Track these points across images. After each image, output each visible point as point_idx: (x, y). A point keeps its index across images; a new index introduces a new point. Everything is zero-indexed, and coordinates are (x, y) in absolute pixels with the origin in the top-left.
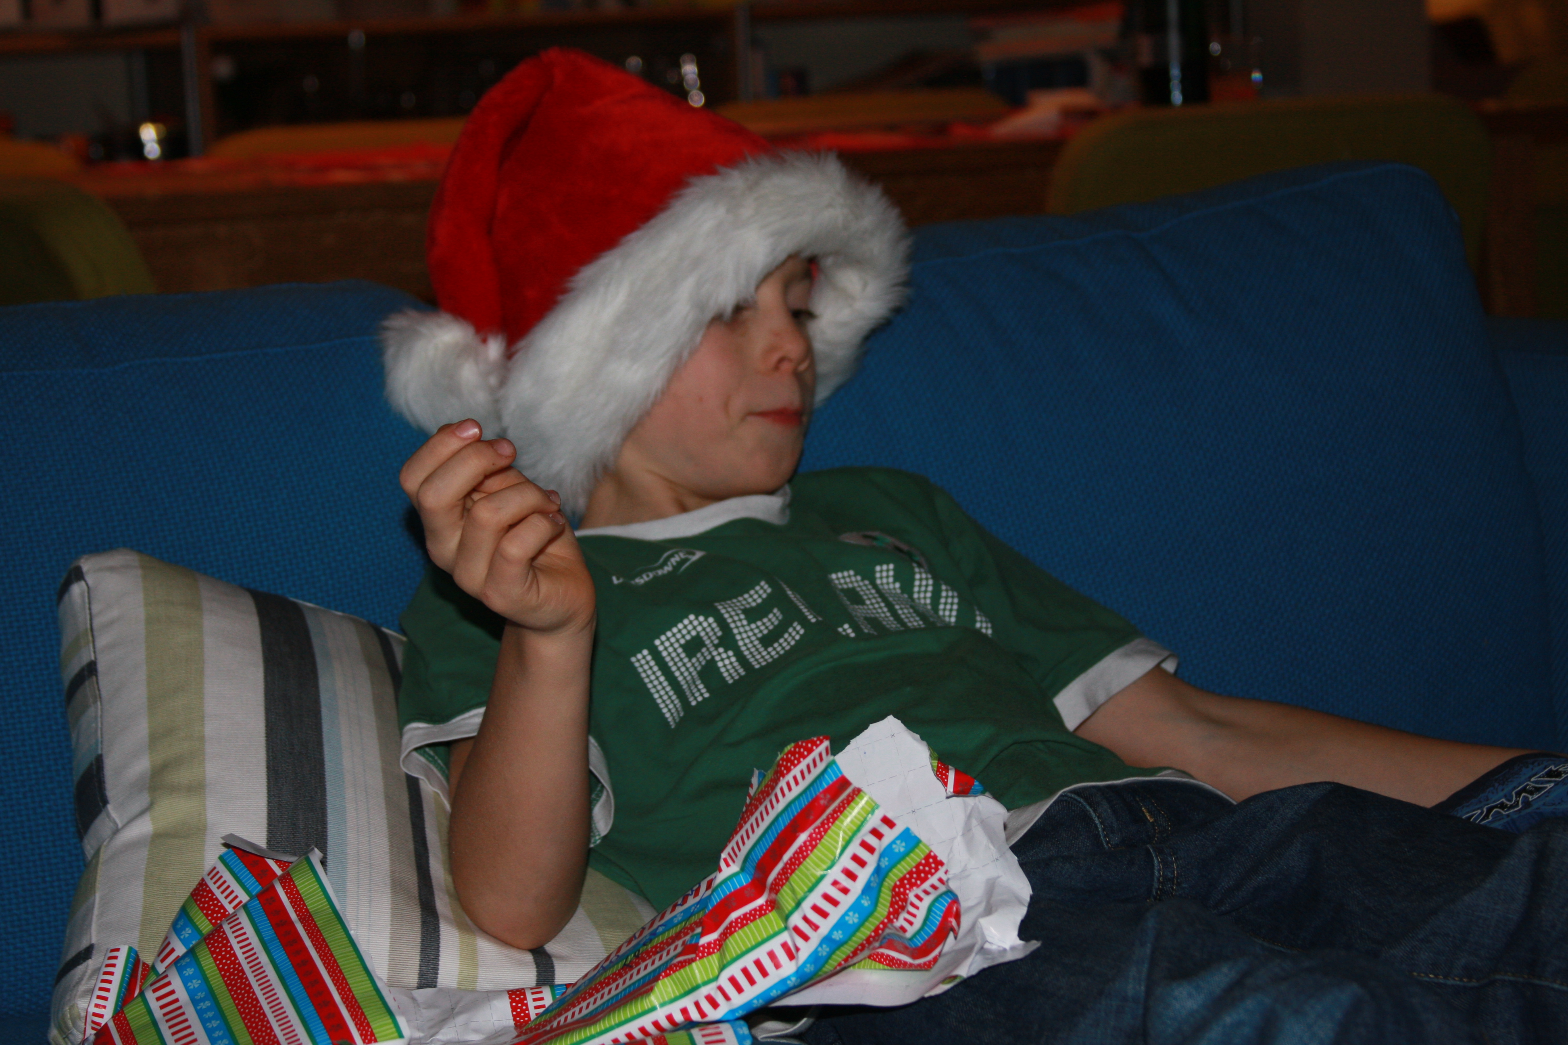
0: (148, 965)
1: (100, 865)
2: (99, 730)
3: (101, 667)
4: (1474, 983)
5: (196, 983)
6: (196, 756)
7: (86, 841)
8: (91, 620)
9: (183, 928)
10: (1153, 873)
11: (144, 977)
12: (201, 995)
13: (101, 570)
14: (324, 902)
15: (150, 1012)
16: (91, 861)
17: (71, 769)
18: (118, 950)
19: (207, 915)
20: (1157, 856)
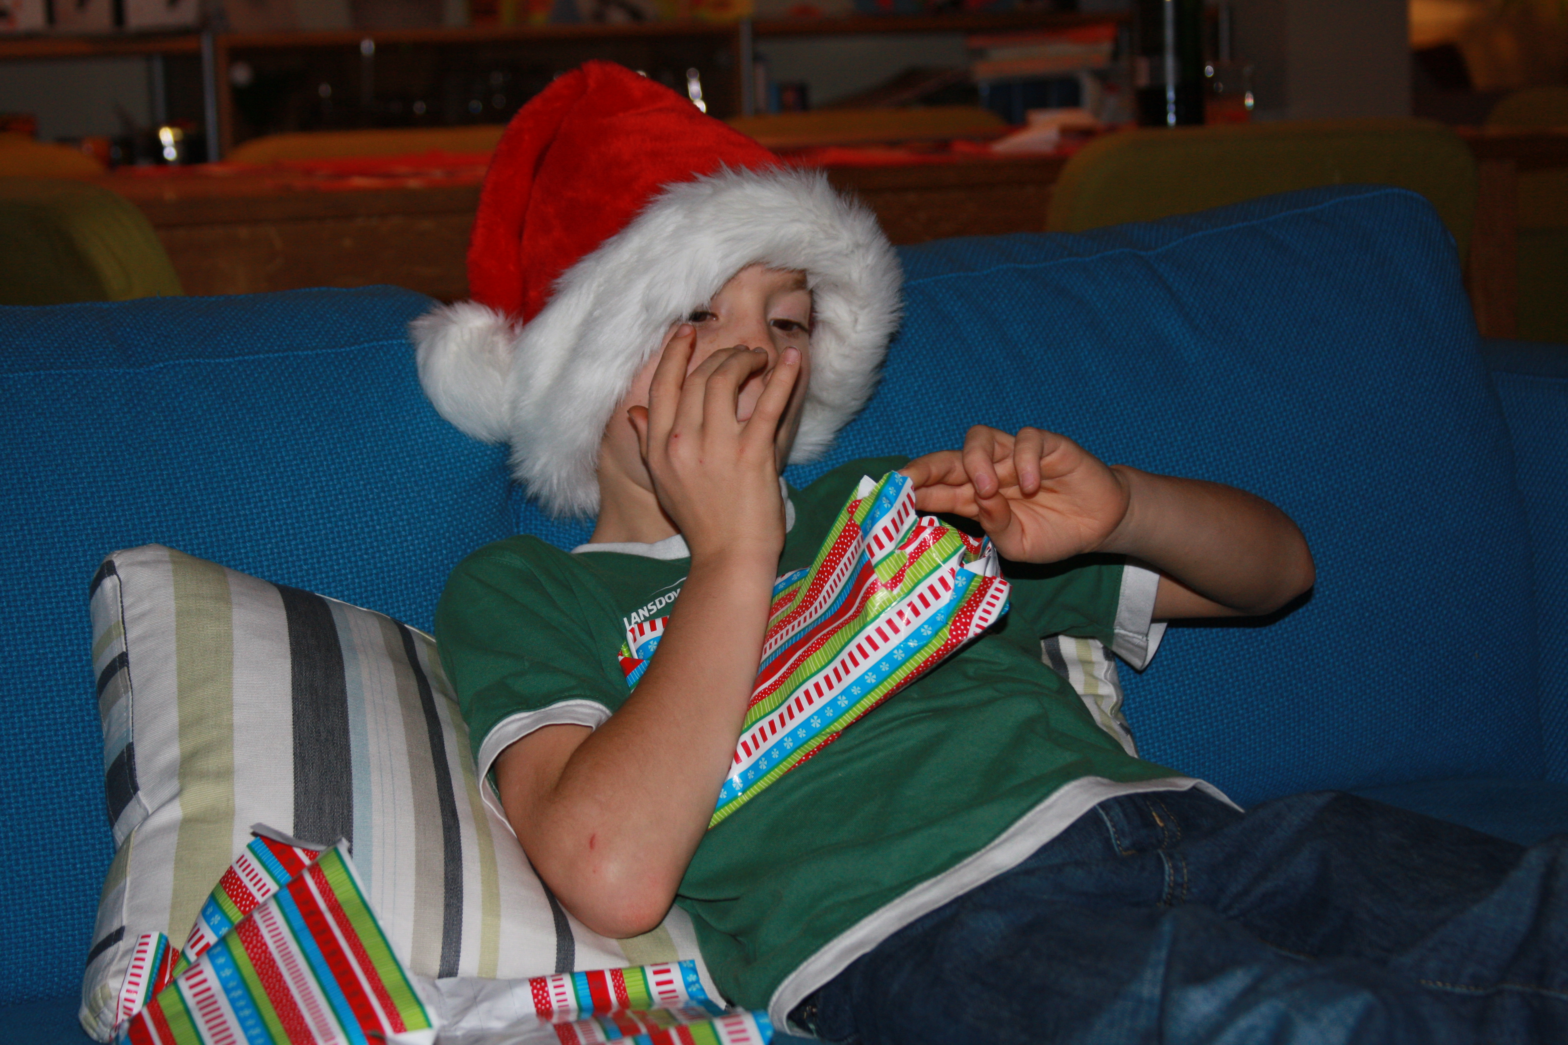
0: (178, 951)
1: (131, 850)
2: (131, 719)
3: (132, 658)
4: (1480, 992)
5: (227, 972)
6: (225, 742)
7: (116, 827)
8: (123, 613)
9: (212, 915)
10: (1163, 879)
11: (175, 962)
12: (232, 984)
13: (132, 564)
14: (353, 892)
15: (183, 1000)
16: (121, 848)
17: (102, 759)
18: (149, 936)
19: (236, 902)
20: (1167, 861)
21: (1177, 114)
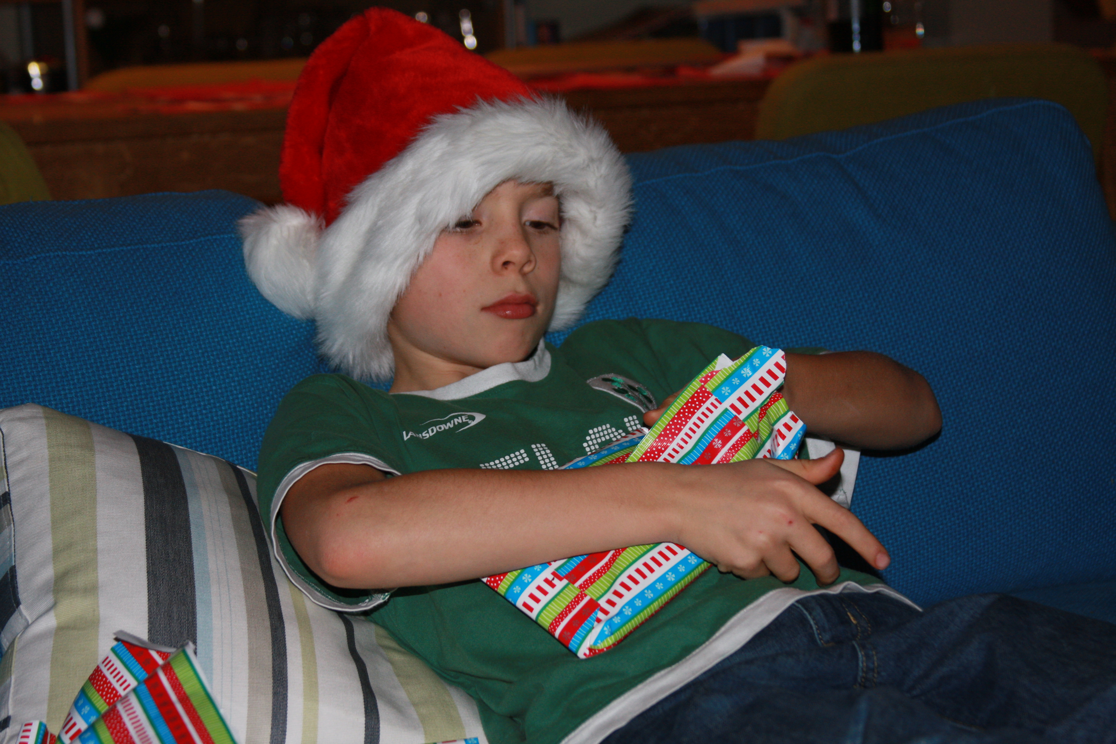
0: (54, 736)
1: (15, 653)
2: (13, 546)
3: (13, 497)
6: (91, 563)
8: (5, 460)
9: (83, 706)
10: (857, 665)
13: (13, 420)
14: (198, 686)
16: (7, 652)
18: (31, 724)
19: (102, 696)
20: (860, 651)
21: (862, 42)
